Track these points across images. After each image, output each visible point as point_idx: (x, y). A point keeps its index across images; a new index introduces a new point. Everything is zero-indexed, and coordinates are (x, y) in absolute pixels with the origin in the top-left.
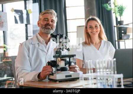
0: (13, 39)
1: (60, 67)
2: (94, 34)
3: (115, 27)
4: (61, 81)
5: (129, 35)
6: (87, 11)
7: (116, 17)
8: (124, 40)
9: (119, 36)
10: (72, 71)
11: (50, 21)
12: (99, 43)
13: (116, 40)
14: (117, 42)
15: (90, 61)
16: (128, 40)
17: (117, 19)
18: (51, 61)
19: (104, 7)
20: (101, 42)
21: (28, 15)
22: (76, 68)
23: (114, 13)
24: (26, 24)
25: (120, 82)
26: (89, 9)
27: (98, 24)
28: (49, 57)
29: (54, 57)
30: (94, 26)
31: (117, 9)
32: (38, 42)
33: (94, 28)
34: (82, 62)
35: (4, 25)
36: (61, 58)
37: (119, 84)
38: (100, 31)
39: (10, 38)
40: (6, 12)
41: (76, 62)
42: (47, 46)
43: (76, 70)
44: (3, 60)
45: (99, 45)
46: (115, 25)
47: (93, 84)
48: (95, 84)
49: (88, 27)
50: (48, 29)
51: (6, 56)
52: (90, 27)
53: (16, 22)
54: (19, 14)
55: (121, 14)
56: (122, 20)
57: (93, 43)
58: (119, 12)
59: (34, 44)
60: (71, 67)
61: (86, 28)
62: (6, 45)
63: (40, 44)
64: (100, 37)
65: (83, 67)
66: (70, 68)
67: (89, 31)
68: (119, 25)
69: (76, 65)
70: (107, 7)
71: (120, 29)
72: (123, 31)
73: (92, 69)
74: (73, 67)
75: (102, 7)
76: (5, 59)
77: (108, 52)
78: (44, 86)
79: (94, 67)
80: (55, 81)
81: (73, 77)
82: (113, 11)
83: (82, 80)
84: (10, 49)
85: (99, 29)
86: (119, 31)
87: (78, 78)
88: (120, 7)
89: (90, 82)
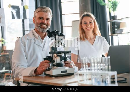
0: (10, 32)
1: (56, 63)
2: (89, 30)
3: (108, 21)
4: (57, 76)
5: (122, 30)
6: (81, 6)
7: (110, 12)
8: (117, 35)
9: (113, 30)
10: (68, 66)
11: (45, 19)
12: (93, 38)
13: (110, 34)
14: (110, 37)
15: (85, 58)
16: (121, 34)
17: (110, 13)
18: (47, 57)
19: (98, 3)
20: (95, 37)
21: (24, 10)
22: (71, 64)
23: (108, 8)
24: (22, 20)
25: (114, 78)
26: (83, 4)
27: (92, 20)
28: (45, 52)
29: (50, 53)
30: (89, 22)
31: (110, 5)
32: (34, 38)
33: (89, 24)
34: (77, 56)
35: (1, 21)
36: (56, 54)
37: (113, 80)
38: (95, 27)
39: (8, 31)
40: (4, 8)
41: (71, 57)
42: (43, 42)
43: (71, 66)
44: (1, 53)
45: (93, 40)
46: (109, 20)
47: (88, 80)
48: (89, 79)
49: (83, 23)
50: (43, 28)
51: (4, 49)
52: (85, 23)
53: (13, 17)
54: (16, 10)
55: (114, 9)
56: (115, 15)
57: (87, 38)
58: (113, 8)
59: (30, 40)
60: (66, 62)
61: (81, 23)
62: (4, 38)
63: (36, 39)
64: (94, 33)
65: (78, 62)
66: (66, 64)
67: (84, 27)
68: (112, 20)
69: (71, 61)
70: (101, 3)
71: (113, 24)
72: (116, 26)
73: (87, 64)
74: (68, 62)
75: (96, 2)
76: (3, 52)
77: (102, 47)
78: (40, 82)
79: (89, 62)
80: (51, 76)
81: (68, 72)
82: (106, 7)
83: (77, 75)
84: (7, 43)
85: (93, 25)
86: (112, 25)
87: (73, 74)
88: (114, 2)
89: (85, 77)
